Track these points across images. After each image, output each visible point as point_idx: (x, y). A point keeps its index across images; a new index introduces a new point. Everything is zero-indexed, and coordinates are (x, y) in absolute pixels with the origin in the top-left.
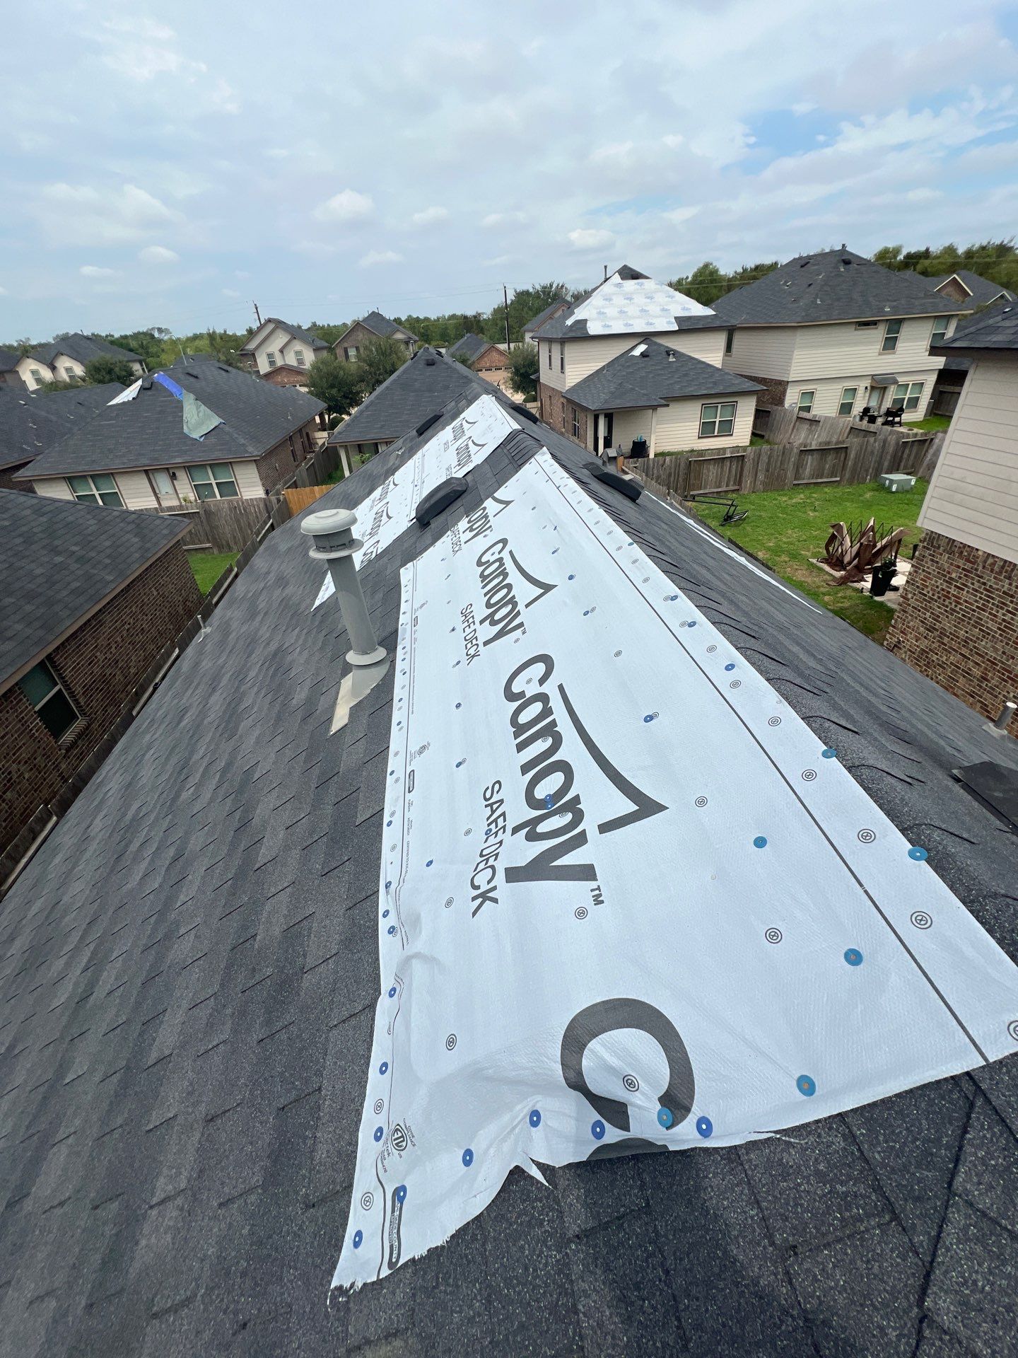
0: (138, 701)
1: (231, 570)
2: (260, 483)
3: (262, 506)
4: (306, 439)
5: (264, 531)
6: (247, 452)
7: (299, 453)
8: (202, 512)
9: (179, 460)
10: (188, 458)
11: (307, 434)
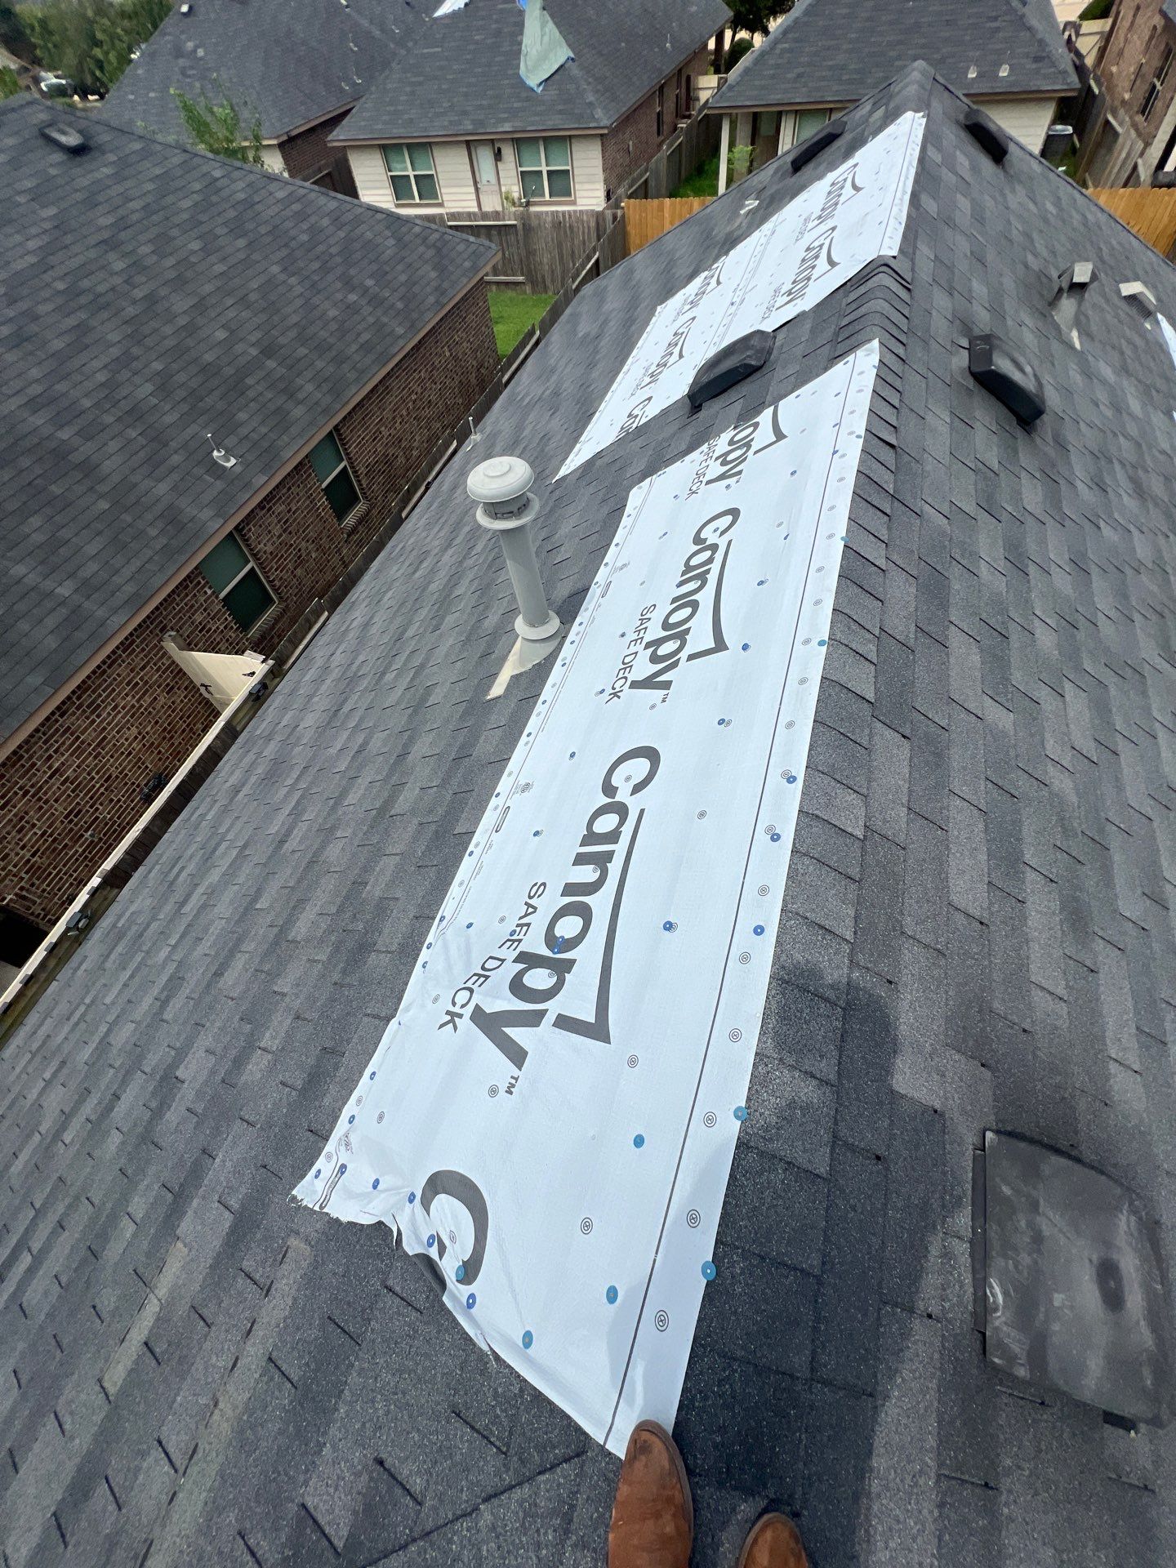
1: (531, 333)
2: (601, 176)
3: (593, 224)
4: (684, 90)
5: (584, 272)
6: (593, 119)
7: (668, 118)
8: (520, 227)
9: (507, 127)
10: (519, 124)
11: (688, 79)
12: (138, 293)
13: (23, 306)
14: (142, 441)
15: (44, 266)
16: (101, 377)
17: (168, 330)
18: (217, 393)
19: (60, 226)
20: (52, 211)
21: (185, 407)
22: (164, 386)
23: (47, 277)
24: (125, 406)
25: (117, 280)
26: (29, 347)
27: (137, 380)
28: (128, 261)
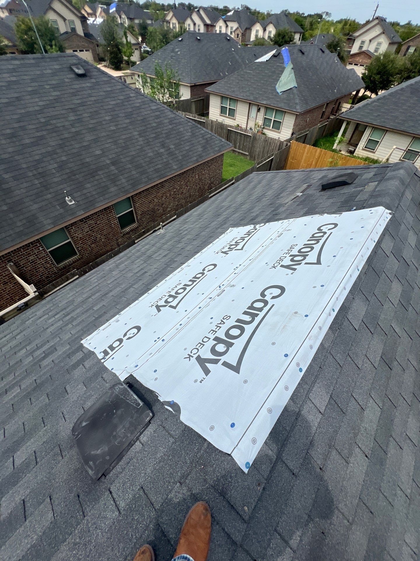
0: (142, 236)
1: (231, 180)
2: (293, 127)
4: (337, 106)
6: (296, 108)
8: (252, 137)
9: (265, 102)
12: (73, 130)
13: (22, 124)
14: (39, 185)
15: (40, 112)
16: (37, 158)
17: (77, 146)
18: (83, 174)
19: (57, 100)
20: (58, 93)
21: (65, 177)
22: (61, 167)
23: (39, 116)
24: (40, 170)
25: (67, 123)
26: (15, 139)
27: (52, 162)
28: (76, 118)
